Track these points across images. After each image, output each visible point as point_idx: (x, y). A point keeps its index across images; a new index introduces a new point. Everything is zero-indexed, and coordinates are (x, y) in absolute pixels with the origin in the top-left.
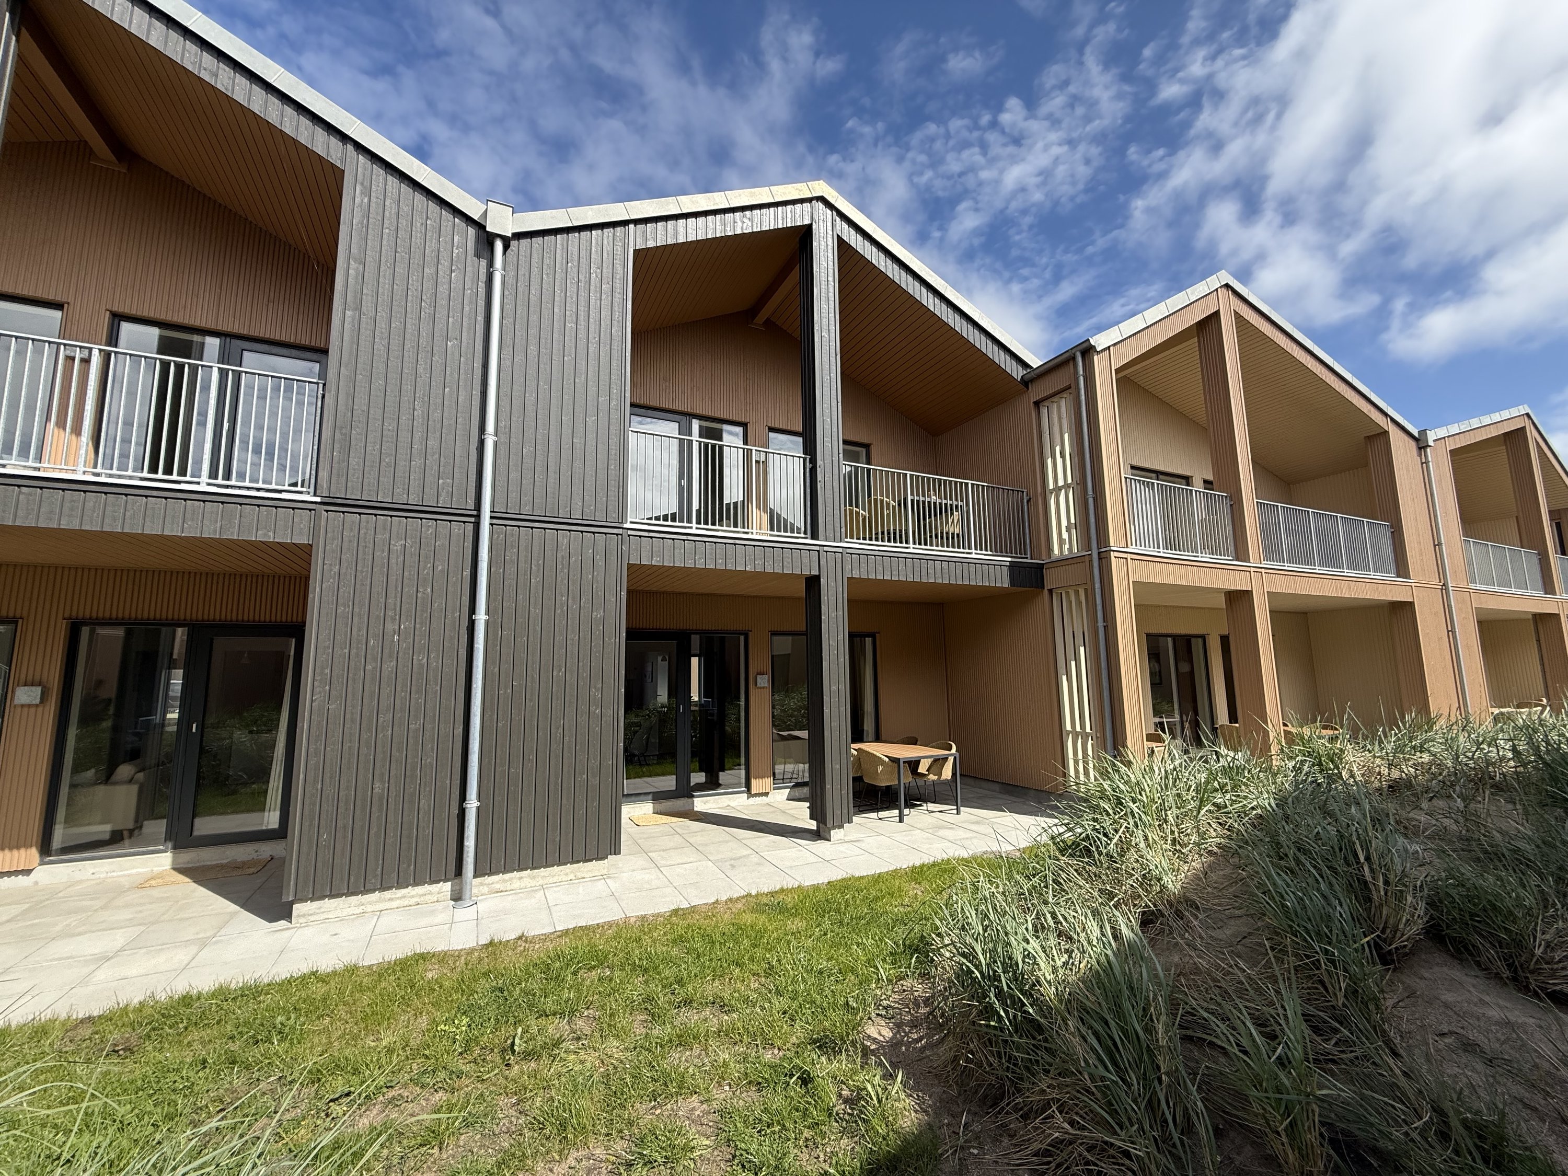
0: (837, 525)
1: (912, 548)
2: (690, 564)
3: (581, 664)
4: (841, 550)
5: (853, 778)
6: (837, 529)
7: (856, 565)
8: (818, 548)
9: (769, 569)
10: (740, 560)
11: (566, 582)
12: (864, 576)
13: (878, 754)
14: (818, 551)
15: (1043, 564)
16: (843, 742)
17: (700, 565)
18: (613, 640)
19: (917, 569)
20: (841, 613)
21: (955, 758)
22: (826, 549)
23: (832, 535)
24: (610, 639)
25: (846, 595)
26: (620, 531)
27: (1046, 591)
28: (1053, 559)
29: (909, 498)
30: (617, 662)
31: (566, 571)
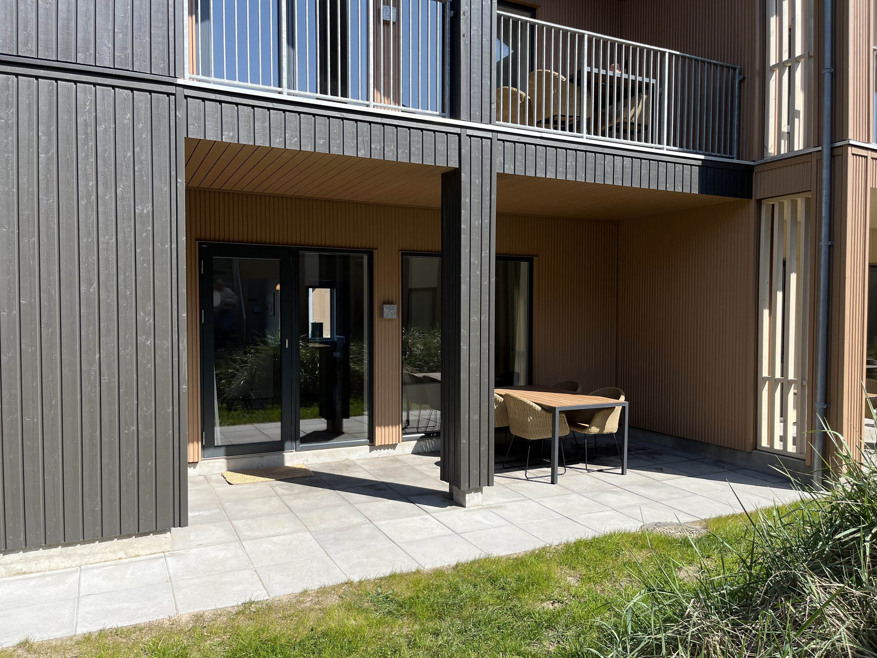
0: (486, 99)
1: (585, 137)
2: (277, 143)
3: (121, 277)
4: (489, 135)
5: (496, 429)
6: (486, 106)
7: (509, 156)
8: (458, 130)
9: (390, 156)
10: (350, 143)
11: (93, 160)
12: (520, 172)
13: (528, 402)
14: (459, 135)
15: (753, 166)
16: (485, 387)
17: (292, 145)
18: (168, 246)
19: (590, 166)
20: (487, 221)
21: (623, 408)
22: (470, 132)
23: (478, 114)
24: (163, 245)
25: (494, 197)
26: (171, 89)
27: (753, 202)
28: (766, 159)
29: (586, 69)
30: (174, 276)
31: (92, 143)
